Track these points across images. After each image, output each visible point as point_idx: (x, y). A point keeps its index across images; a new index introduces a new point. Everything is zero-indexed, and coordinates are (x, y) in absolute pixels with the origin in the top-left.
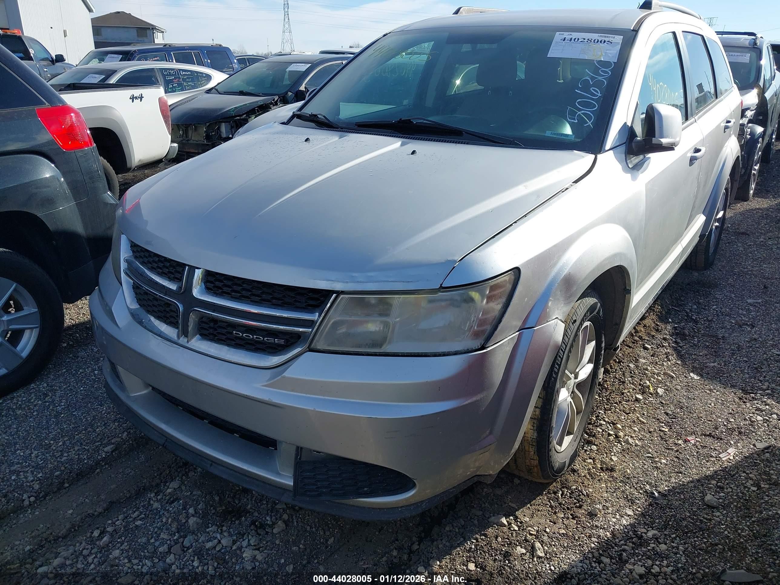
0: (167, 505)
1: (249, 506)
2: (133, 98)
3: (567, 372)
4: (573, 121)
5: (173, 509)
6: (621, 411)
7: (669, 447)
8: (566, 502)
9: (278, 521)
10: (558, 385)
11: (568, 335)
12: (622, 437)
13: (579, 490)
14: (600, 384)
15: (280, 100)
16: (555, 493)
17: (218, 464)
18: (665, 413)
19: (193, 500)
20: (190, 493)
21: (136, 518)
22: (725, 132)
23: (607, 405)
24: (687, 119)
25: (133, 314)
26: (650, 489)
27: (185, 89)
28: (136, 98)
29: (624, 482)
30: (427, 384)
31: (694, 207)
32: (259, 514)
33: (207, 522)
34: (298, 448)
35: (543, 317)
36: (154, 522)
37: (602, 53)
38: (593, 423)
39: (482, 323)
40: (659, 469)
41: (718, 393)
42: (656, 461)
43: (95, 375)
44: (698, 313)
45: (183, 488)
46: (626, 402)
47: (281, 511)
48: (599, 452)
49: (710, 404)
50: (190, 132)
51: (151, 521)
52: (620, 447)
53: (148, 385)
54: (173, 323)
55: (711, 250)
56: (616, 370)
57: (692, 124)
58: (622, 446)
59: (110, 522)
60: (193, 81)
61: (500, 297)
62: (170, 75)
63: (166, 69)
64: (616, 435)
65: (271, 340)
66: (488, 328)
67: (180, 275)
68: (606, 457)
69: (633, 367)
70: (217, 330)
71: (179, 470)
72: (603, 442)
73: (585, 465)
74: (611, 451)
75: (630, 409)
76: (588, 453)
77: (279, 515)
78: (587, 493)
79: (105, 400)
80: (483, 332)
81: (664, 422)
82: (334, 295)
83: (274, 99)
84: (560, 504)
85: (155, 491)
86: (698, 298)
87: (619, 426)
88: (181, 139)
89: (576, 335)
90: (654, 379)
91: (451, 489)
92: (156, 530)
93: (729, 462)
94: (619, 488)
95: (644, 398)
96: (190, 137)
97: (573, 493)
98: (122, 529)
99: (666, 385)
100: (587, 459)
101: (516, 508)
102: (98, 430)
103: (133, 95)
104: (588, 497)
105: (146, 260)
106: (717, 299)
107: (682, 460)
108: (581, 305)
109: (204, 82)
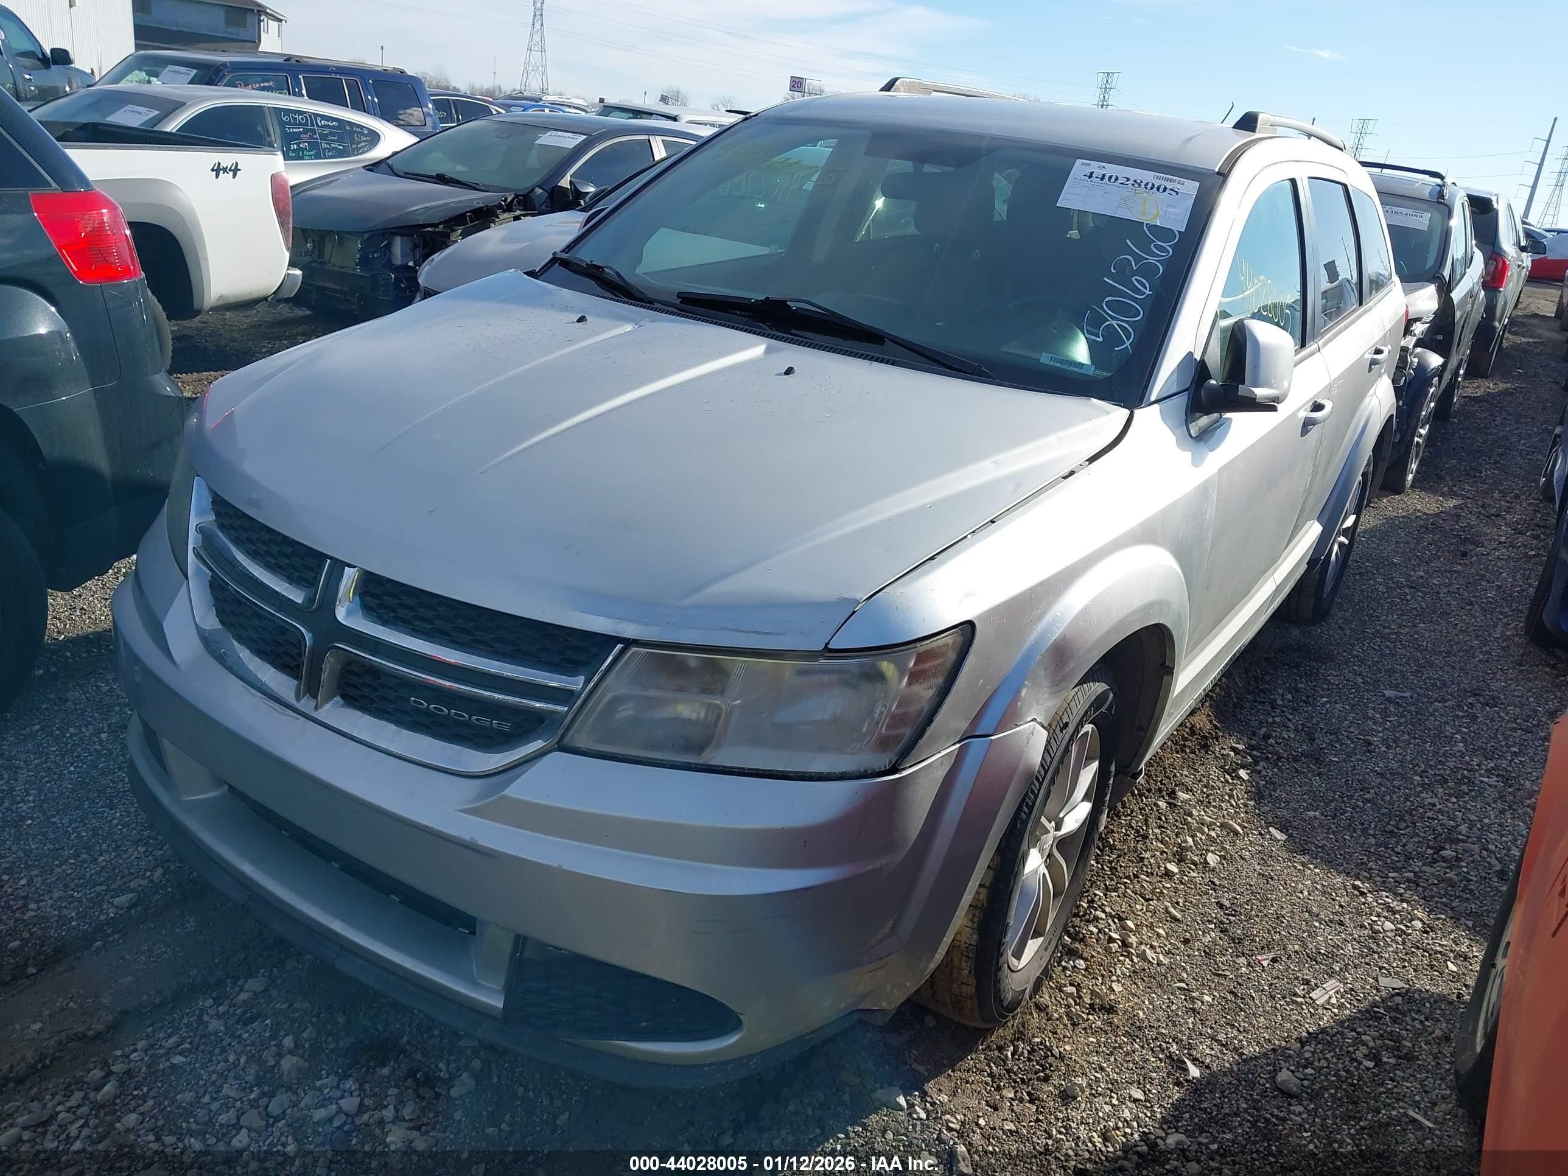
0: (239, 1027)
1: (405, 1039)
2: (218, 170)
3: (1043, 820)
4: (1094, 338)
5: (250, 1035)
6: (1136, 894)
7: (1220, 972)
8: (1019, 1068)
9: (461, 1072)
10: (1024, 847)
11: (1051, 752)
12: (1134, 946)
13: (1046, 1047)
14: (1100, 838)
15: (519, 203)
16: (1000, 1049)
17: (355, 954)
18: (1217, 903)
19: (294, 1021)
20: (287, 1004)
21: (171, 1048)
22: (1370, 370)
23: (1112, 879)
24: (1303, 345)
25: (207, 640)
26: (1177, 1052)
27: (324, 155)
28: (225, 170)
29: (1130, 1035)
30: (783, 832)
31: (1302, 511)
32: (424, 1056)
33: (319, 1066)
34: (518, 936)
35: (1010, 717)
36: (210, 1061)
37: (1158, 212)
38: (1081, 914)
39: (897, 721)
40: (1198, 1013)
41: (1318, 871)
42: (1194, 998)
43: (101, 741)
44: (1294, 709)
45: (274, 993)
46: (1147, 876)
47: (469, 1051)
48: (1090, 973)
49: (1301, 892)
50: (328, 249)
51: (202, 1058)
52: (1129, 967)
53: (219, 782)
54: (289, 667)
55: (1327, 589)
56: (1132, 812)
57: (1312, 354)
58: (1134, 964)
59: (119, 1053)
60: (340, 141)
61: (934, 676)
62: (295, 123)
63: (288, 112)
64: (1123, 942)
65: (485, 722)
66: (907, 732)
67: (313, 575)
68: (1102, 984)
69: (1164, 807)
70: (377, 691)
71: (265, 954)
72: (1099, 953)
73: (1061, 998)
74: (1111, 972)
75: (1153, 892)
76: (1068, 973)
77: (463, 1060)
78: (1060, 1052)
79: (120, 795)
80: (897, 738)
81: (1215, 921)
82: (619, 646)
83: (506, 199)
84: (1008, 1071)
85: (214, 995)
86: (1296, 680)
87: (1130, 924)
88: (309, 259)
89: (1067, 751)
90: (1203, 834)
91: (807, 1034)
92: (214, 1077)
93: (1327, 1009)
94: (1120, 1047)
95: (1182, 872)
96: (326, 258)
97: (1034, 1051)
98: (144, 1070)
99: (1224, 848)
100: (1065, 986)
101: (926, 1074)
102: (102, 858)
103: (219, 164)
104: (1063, 1061)
105: (244, 535)
106: (1331, 684)
107: (1242, 999)
108: (1080, 694)
109: (363, 144)
